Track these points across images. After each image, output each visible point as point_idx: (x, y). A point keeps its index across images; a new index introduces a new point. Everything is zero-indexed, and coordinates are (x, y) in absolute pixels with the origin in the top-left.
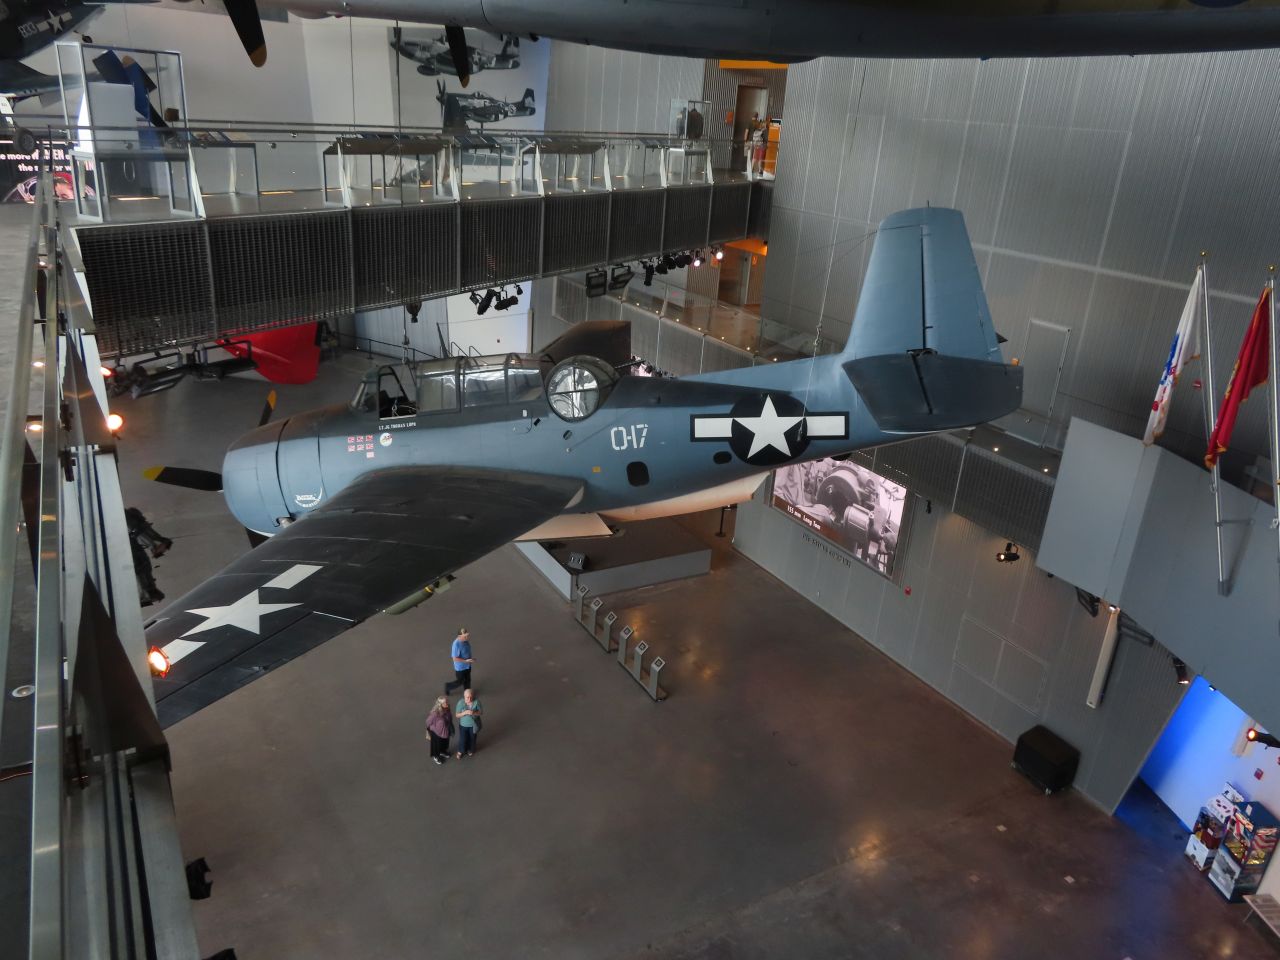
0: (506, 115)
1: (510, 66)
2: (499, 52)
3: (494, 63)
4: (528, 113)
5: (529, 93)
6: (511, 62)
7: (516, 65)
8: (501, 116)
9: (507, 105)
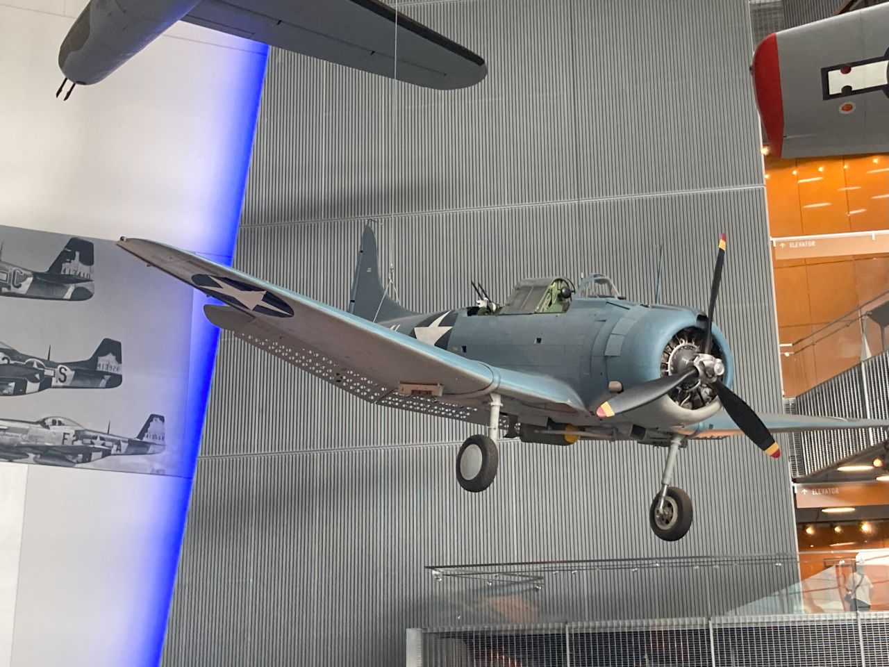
0: (46, 384)
1: (68, 295)
2: (44, 269)
3: (25, 286)
4: (103, 382)
5: (111, 347)
6: (71, 289)
7: (82, 295)
8: (32, 387)
9: (53, 365)
